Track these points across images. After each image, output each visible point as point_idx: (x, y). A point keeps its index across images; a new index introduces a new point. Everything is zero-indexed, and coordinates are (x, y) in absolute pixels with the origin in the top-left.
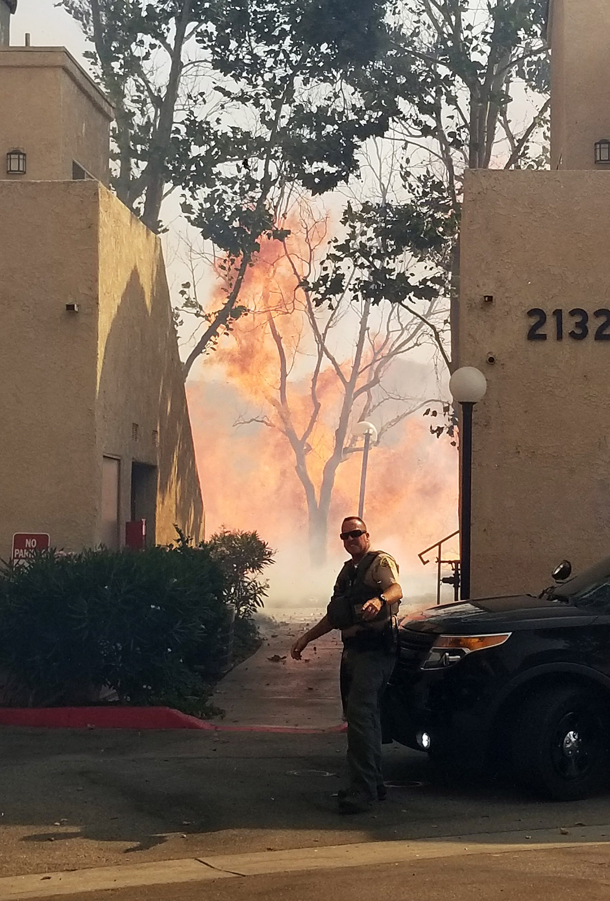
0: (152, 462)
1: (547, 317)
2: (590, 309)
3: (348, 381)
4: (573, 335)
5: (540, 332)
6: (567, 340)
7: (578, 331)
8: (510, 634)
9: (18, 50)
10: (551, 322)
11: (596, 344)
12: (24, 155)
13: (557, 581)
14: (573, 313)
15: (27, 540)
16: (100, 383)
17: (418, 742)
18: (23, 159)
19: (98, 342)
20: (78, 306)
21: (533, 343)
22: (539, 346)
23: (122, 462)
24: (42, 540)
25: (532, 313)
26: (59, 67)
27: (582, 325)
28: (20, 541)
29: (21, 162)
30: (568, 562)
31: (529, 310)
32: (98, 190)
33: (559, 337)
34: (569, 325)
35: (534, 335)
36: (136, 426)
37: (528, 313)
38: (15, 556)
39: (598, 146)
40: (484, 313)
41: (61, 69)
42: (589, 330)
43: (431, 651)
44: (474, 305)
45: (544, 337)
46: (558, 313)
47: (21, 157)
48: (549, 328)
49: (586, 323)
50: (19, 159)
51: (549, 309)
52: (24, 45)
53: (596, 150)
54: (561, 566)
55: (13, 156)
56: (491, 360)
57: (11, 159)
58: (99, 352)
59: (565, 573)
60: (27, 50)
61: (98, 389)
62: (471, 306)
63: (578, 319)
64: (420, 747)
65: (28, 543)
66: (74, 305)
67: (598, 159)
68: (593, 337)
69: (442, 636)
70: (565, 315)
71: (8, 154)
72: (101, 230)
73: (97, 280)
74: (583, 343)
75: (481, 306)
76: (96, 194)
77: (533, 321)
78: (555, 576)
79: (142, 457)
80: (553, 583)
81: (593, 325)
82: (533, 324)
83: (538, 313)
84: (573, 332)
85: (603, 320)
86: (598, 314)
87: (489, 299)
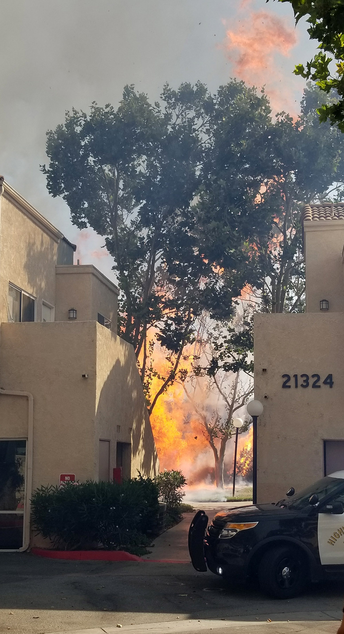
0: (128, 442)
2: (310, 374)
3: (230, 405)
4: (302, 386)
5: (288, 384)
6: (300, 388)
7: (305, 384)
8: (258, 522)
9: (75, 266)
10: (293, 379)
11: (313, 389)
12: (76, 311)
13: (288, 497)
14: (302, 376)
15: (66, 477)
16: (98, 409)
17: (218, 571)
18: (75, 312)
19: (96, 391)
20: (88, 375)
21: (285, 389)
22: (288, 391)
23: (111, 442)
24: (72, 477)
25: (284, 376)
26: (91, 273)
27: (307, 381)
28: (63, 477)
29: (74, 314)
30: (293, 488)
31: (283, 375)
32: (96, 325)
33: (296, 386)
34: (301, 381)
35: (285, 386)
36: (119, 427)
37: (282, 376)
38: (61, 484)
39: (321, 302)
40: (263, 376)
41: (91, 274)
42: (310, 384)
43: (223, 530)
44: (258, 373)
45: (289, 387)
46: (296, 376)
47: (74, 312)
48: (292, 383)
49: (308, 380)
50: (73, 312)
51: (291, 374)
52: (77, 264)
53: (320, 304)
54: (290, 490)
55: (71, 311)
56: (266, 397)
57: (70, 312)
58: (97, 395)
59: (291, 493)
60: (79, 266)
61: (96, 411)
62: (257, 374)
63: (305, 378)
64: (218, 573)
65: (66, 478)
66: (85, 375)
67: (321, 308)
68: (311, 387)
69: (228, 523)
70: (299, 377)
71: (69, 311)
72: (97, 342)
73: (96, 364)
74: (307, 389)
75: (262, 373)
76: (96, 327)
77: (285, 379)
78: (288, 495)
79: (123, 439)
80: (286, 497)
81: (311, 381)
82: (285, 381)
83: (286, 376)
84: (302, 384)
85: (316, 379)
86: (313, 376)
87: (264, 370)
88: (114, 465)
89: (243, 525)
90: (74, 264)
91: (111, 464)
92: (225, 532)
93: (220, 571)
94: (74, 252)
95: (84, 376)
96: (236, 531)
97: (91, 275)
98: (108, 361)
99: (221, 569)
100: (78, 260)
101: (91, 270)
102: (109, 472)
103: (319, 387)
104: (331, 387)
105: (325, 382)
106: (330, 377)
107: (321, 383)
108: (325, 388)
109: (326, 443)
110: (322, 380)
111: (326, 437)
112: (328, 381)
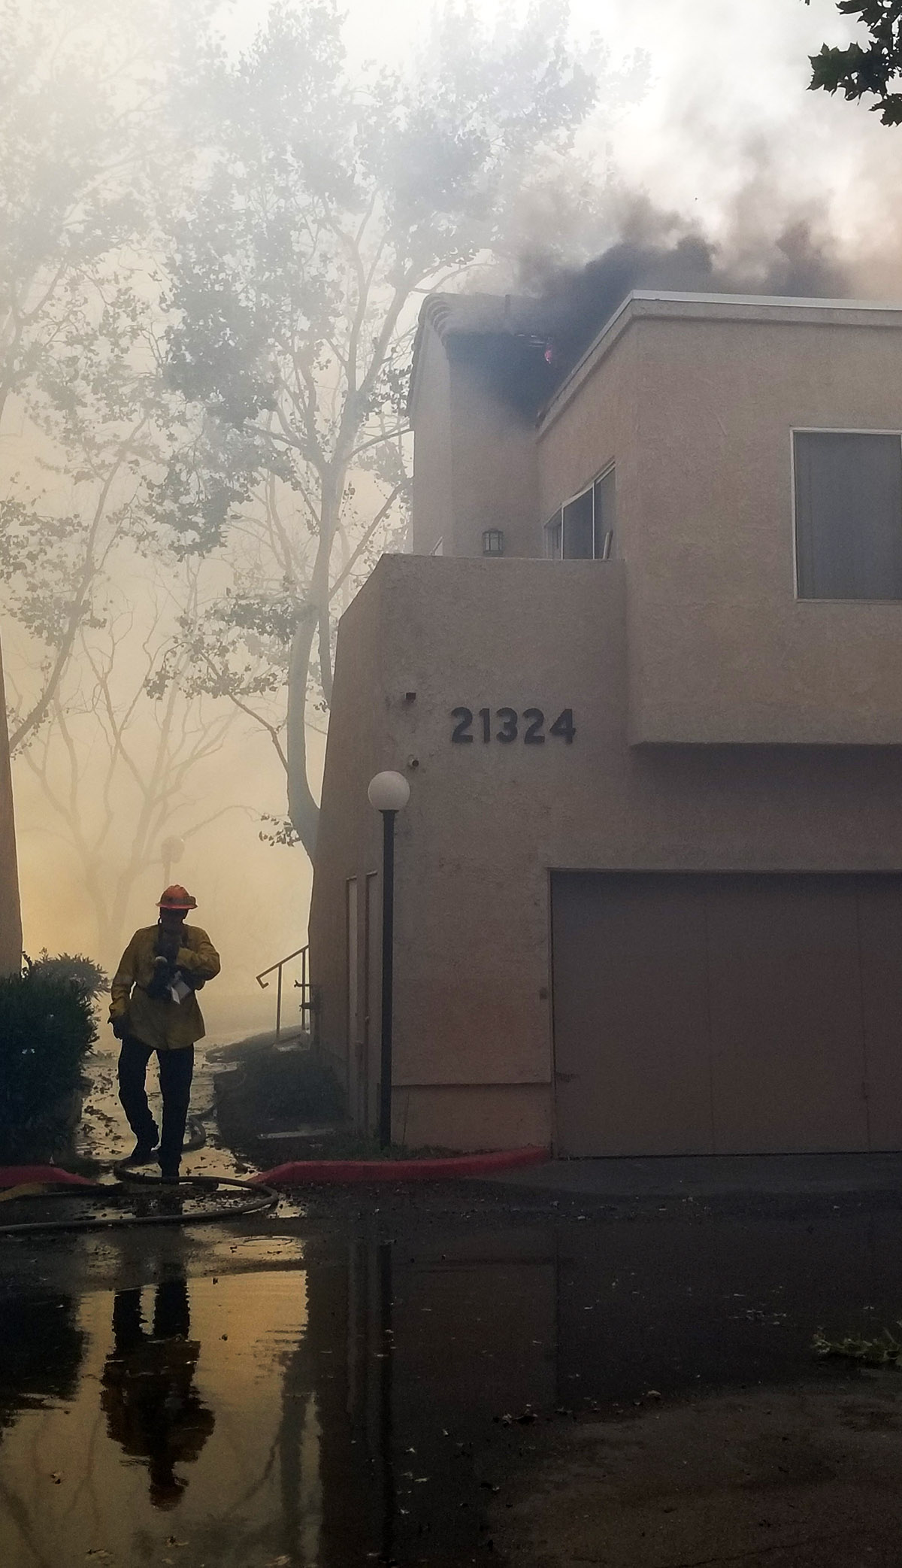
1: (474, 717)
2: (519, 708)
4: (501, 737)
5: (466, 733)
6: (494, 743)
7: (506, 733)
10: (477, 722)
11: (525, 746)
14: (502, 713)
21: (458, 745)
22: (465, 749)
25: (456, 712)
27: (511, 726)
31: (453, 709)
33: (487, 739)
34: (497, 726)
35: (460, 737)
37: (452, 712)
40: (405, 712)
42: (519, 734)
44: (393, 703)
45: (469, 739)
46: (485, 713)
49: (514, 724)
51: (475, 708)
56: (413, 763)
62: (391, 705)
63: (506, 719)
68: (523, 740)
70: (493, 716)
74: (511, 746)
77: (459, 721)
81: (523, 726)
82: (458, 725)
83: (462, 713)
84: (501, 733)
85: (532, 721)
86: (528, 714)
87: (411, 697)
103: (541, 740)
104: (570, 741)
105: (555, 730)
106: (567, 715)
107: (545, 730)
108: (555, 746)
109: (558, 878)
110: (549, 723)
111: (557, 863)
112: (563, 726)
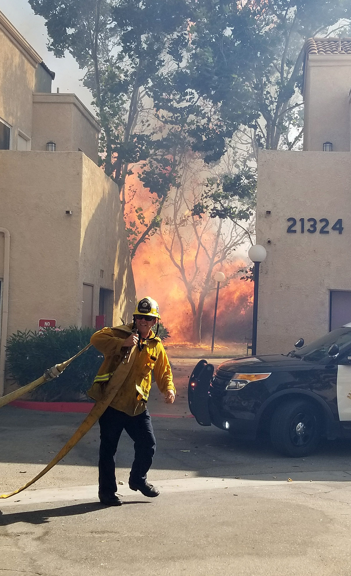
0: (111, 288)
2: (318, 219)
4: (309, 230)
5: (293, 229)
6: (306, 233)
7: (312, 229)
8: (270, 373)
9: (54, 95)
10: (299, 224)
11: (320, 235)
12: (55, 144)
13: (297, 348)
14: (309, 220)
15: (45, 322)
16: (82, 249)
17: (224, 427)
18: (54, 146)
19: (81, 229)
20: (72, 212)
21: (290, 234)
22: (293, 236)
23: (94, 287)
25: (289, 220)
26: (72, 103)
27: (314, 226)
28: (42, 323)
30: (303, 339)
31: (288, 218)
32: (82, 156)
33: (303, 231)
34: (307, 226)
35: (290, 230)
36: (102, 271)
37: (287, 220)
38: (40, 330)
40: (266, 219)
42: (317, 229)
43: (231, 381)
44: (261, 215)
45: (295, 231)
46: (302, 220)
48: (298, 227)
49: (316, 225)
50: (52, 146)
51: (298, 218)
53: (324, 146)
54: (299, 341)
55: (49, 144)
56: (269, 242)
57: (48, 146)
58: (81, 234)
59: (301, 344)
61: (80, 252)
63: (312, 223)
64: (225, 429)
65: (46, 324)
68: (319, 232)
69: (236, 373)
70: (306, 221)
71: (47, 143)
72: (83, 176)
73: (81, 200)
74: (314, 235)
75: (265, 216)
76: (81, 158)
77: (290, 223)
78: (296, 346)
79: (106, 286)
80: (295, 349)
81: (319, 226)
82: (290, 225)
83: (292, 220)
84: (309, 229)
85: (324, 224)
86: (321, 221)
87: (269, 213)
88: (96, 313)
89: (254, 376)
90: (52, 92)
91: (94, 311)
92: (233, 384)
93: (227, 425)
94: (52, 80)
95: (68, 212)
96: (245, 382)
97: (72, 105)
98: (93, 198)
99: (228, 423)
100: (57, 88)
101: (73, 100)
102: (92, 319)
103: (327, 232)
104: (340, 233)
105: (334, 228)
106: (340, 222)
107: (329, 228)
108: (334, 234)
109: (332, 293)
110: (331, 225)
111: (333, 287)
112: (338, 226)
